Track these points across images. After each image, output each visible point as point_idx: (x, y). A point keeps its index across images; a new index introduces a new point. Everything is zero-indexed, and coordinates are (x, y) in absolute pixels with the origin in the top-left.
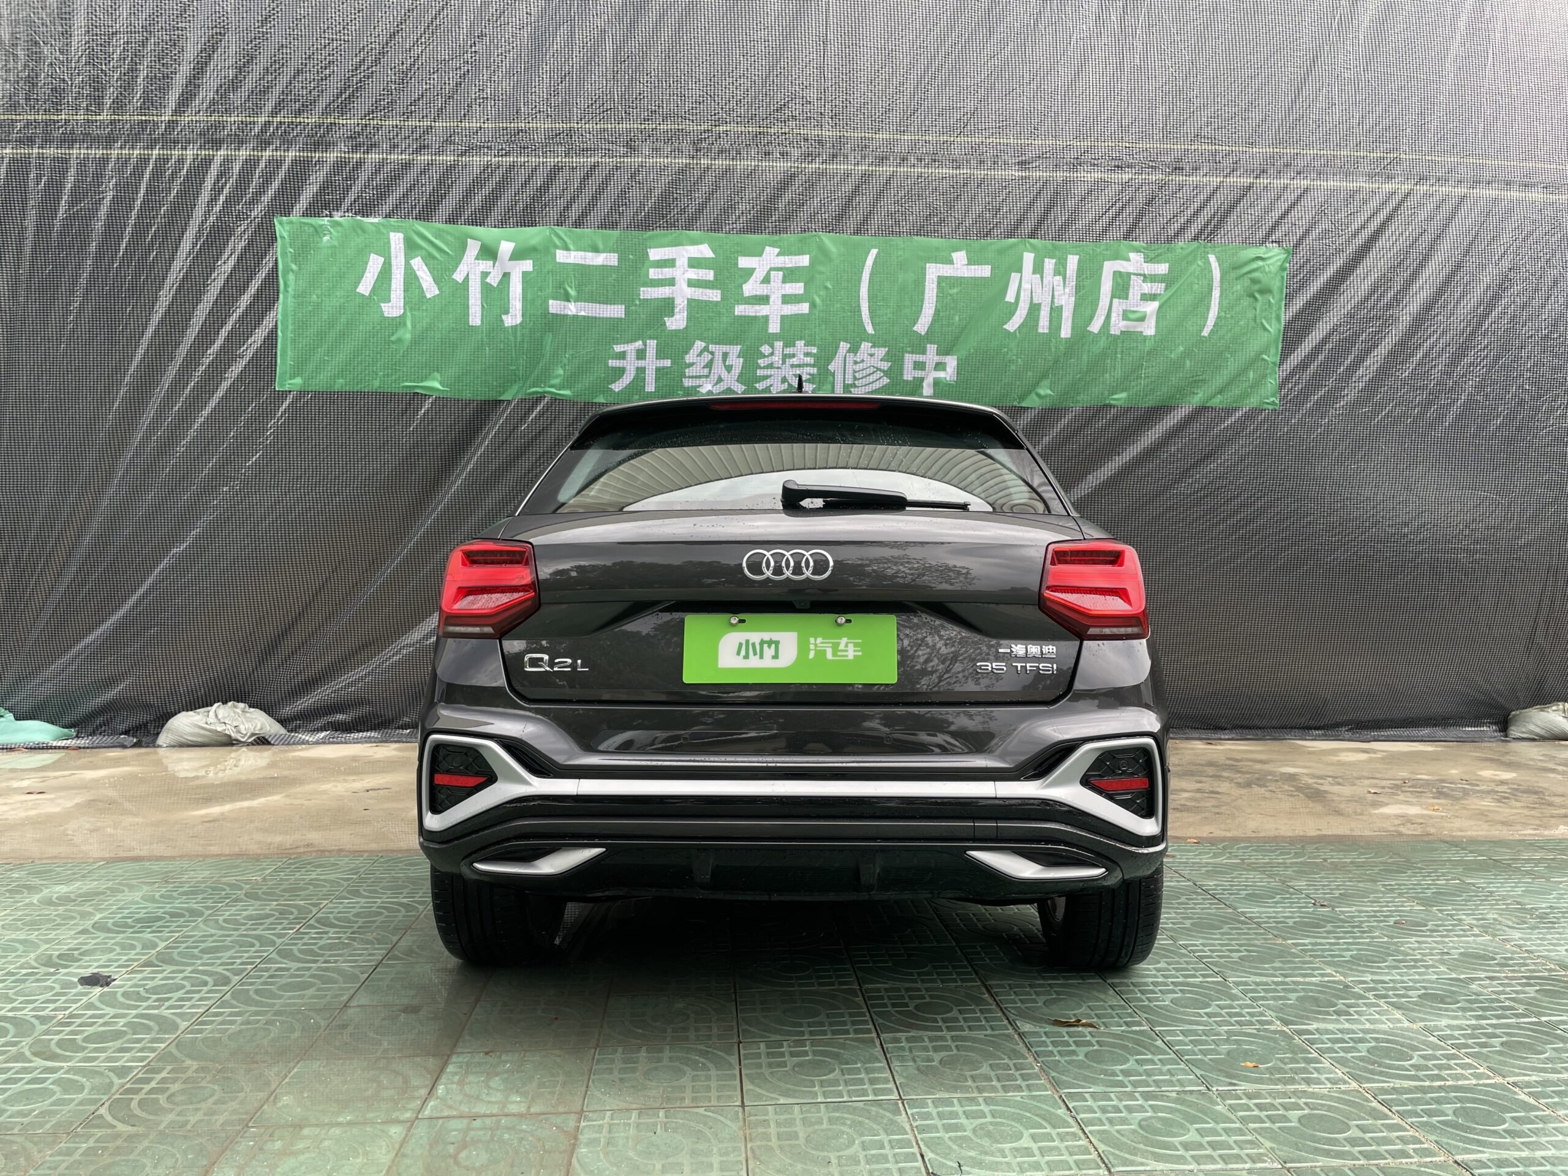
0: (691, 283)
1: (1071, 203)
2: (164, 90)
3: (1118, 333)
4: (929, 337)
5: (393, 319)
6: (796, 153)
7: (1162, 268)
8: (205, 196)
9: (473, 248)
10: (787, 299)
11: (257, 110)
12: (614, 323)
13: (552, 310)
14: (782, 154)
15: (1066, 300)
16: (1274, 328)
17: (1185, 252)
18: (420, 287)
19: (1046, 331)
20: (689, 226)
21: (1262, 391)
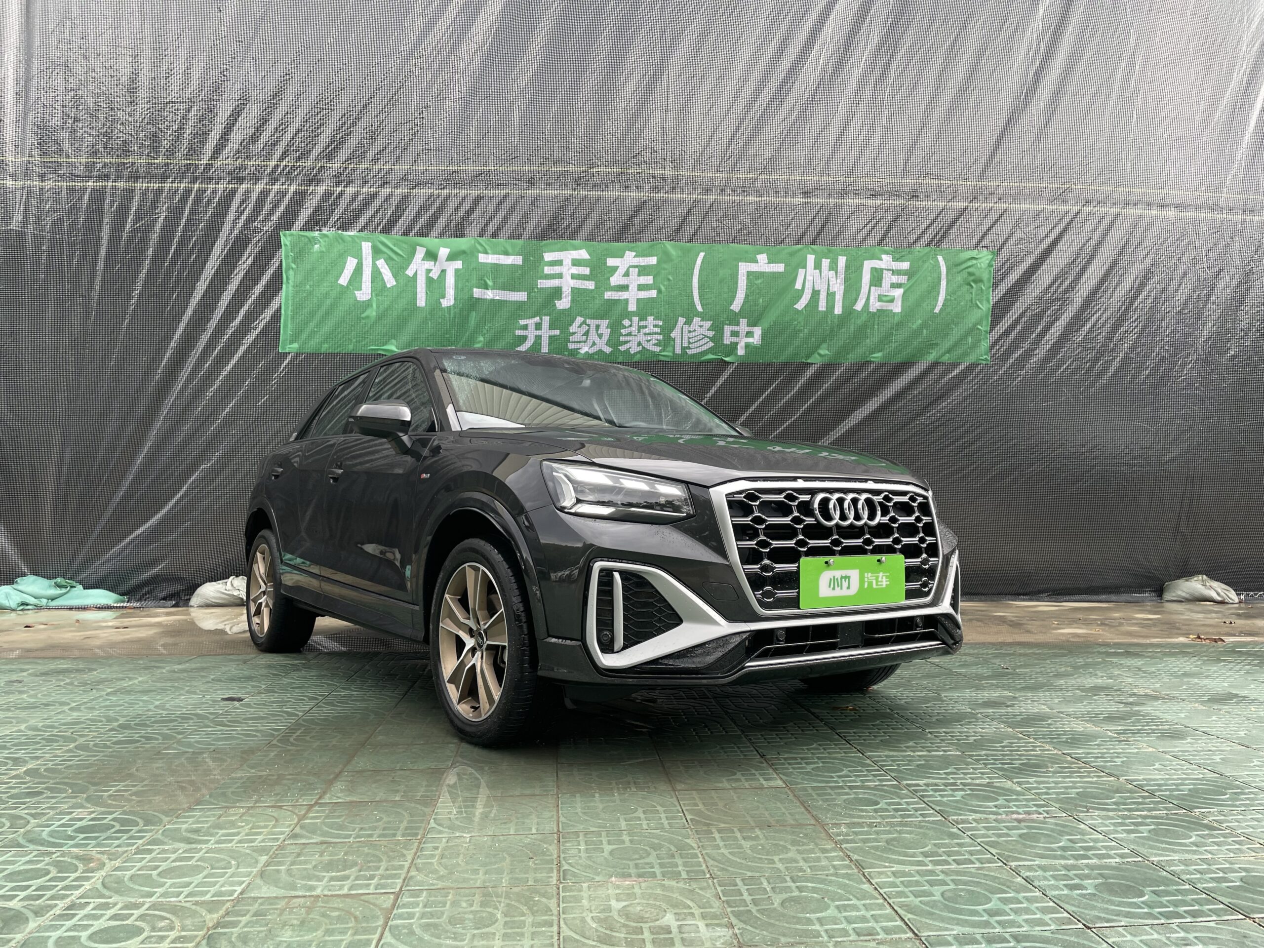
0: (573, 277)
1: (841, 221)
2: (203, 143)
3: (875, 311)
4: (742, 313)
5: (363, 302)
6: (647, 187)
7: (905, 265)
8: (231, 216)
9: (420, 253)
10: (641, 288)
11: (268, 157)
12: (520, 305)
13: (475, 296)
14: (637, 187)
15: (838, 287)
16: (985, 307)
17: (921, 254)
18: (383, 279)
19: (824, 309)
20: (572, 237)
21: (978, 351)
